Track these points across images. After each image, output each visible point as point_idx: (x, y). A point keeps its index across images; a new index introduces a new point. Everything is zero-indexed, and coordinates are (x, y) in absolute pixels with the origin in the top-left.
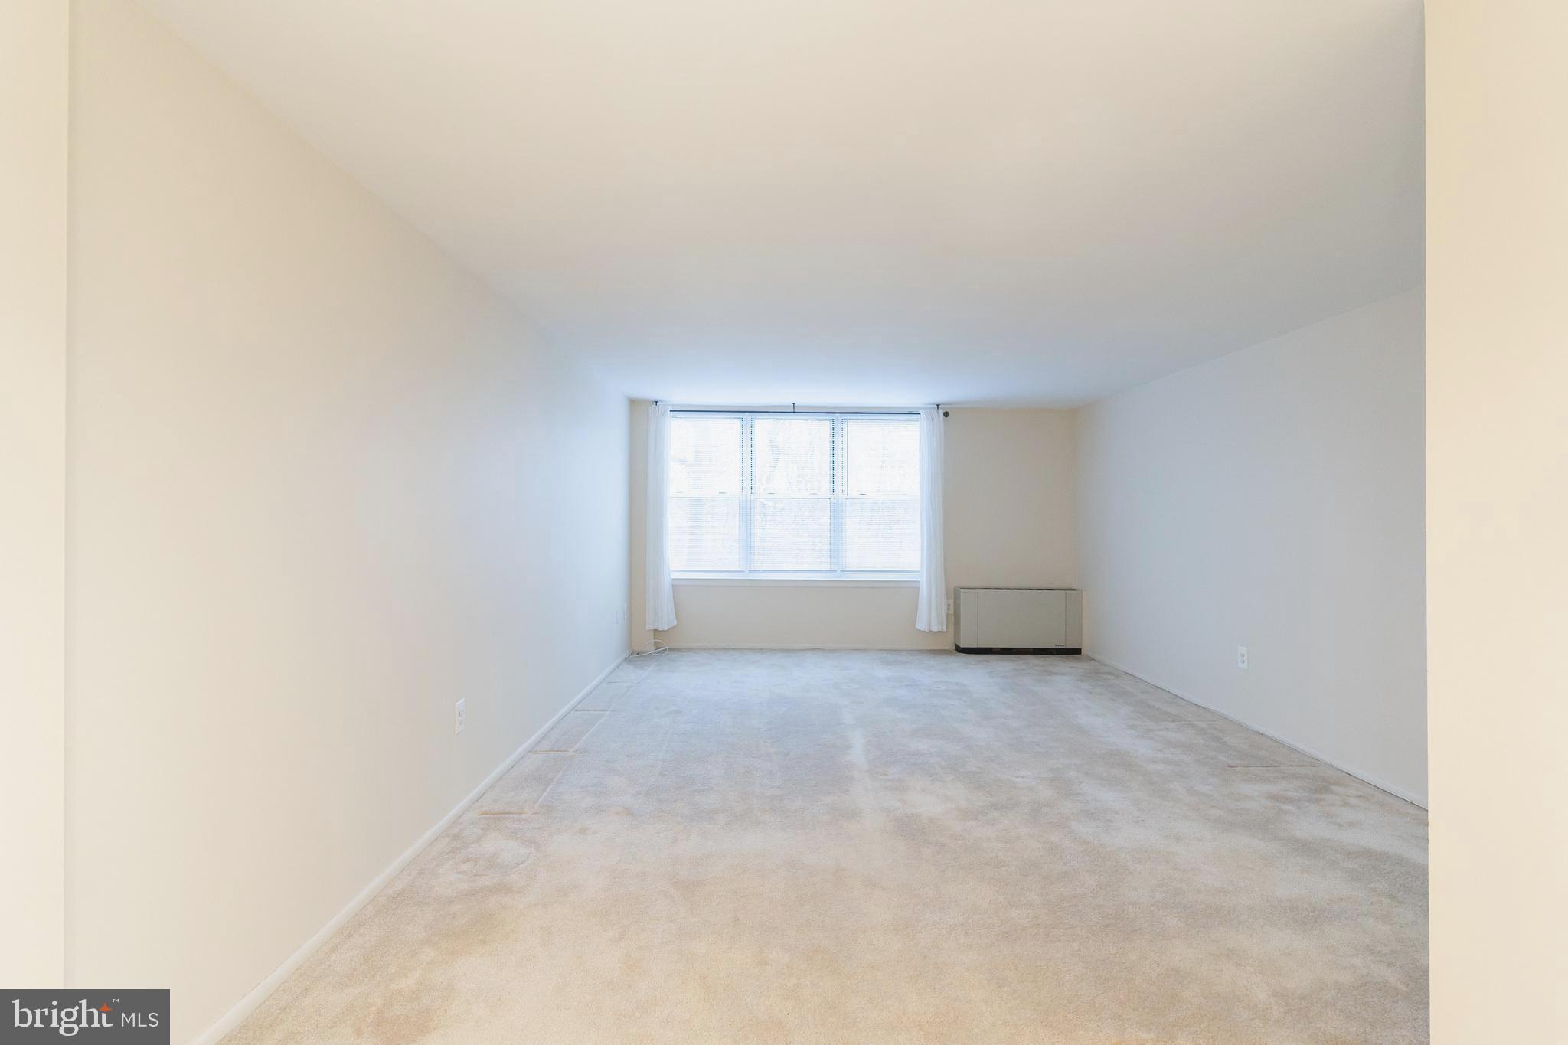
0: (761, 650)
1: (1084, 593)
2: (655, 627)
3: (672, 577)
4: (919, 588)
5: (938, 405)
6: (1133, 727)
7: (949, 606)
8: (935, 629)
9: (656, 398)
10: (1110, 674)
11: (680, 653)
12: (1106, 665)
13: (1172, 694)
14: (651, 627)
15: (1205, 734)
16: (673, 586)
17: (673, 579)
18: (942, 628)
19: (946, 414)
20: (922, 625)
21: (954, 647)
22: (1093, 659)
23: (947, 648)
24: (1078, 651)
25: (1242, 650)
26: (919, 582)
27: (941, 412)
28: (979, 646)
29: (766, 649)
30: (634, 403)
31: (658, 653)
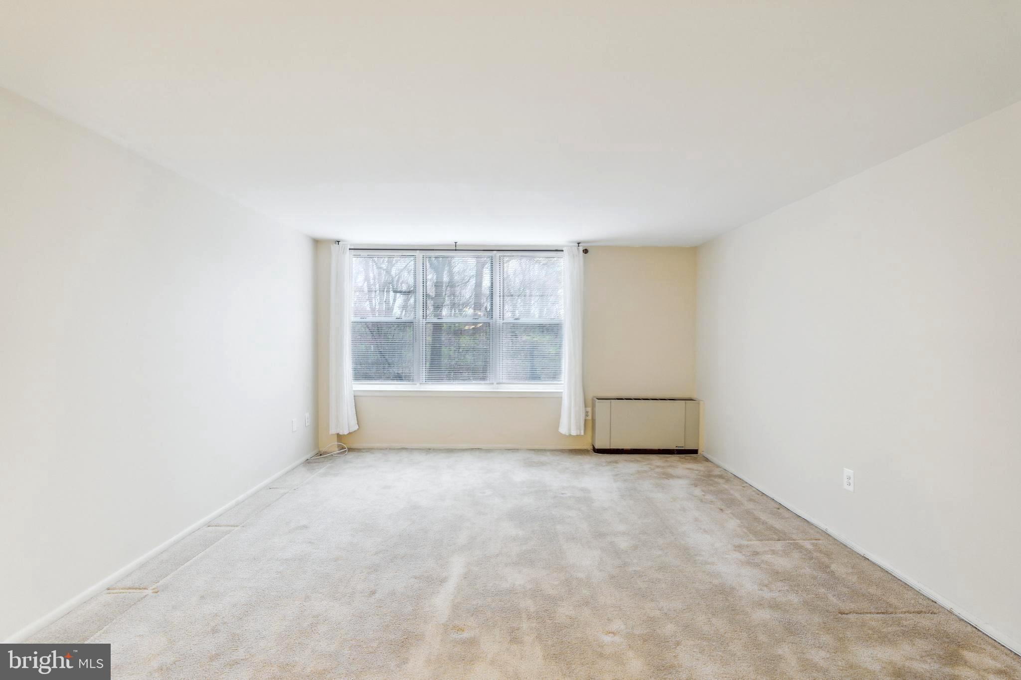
0: (428, 450)
1: (701, 403)
2: (338, 432)
3: (354, 389)
4: (561, 398)
5: (579, 243)
6: (739, 548)
7: (587, 412)
8: (574, 433)
9: (337, 237)
10: (721, 477)
11: (360, 454)
12: (718, 466)
13: (776, 502)
14: (333, 431)
15: (811, 558)
16: (354, 396)
17: (354, 391)
18: (580, 432)
19: (586, 251)
20: (563, 430)
21: (592, 447)
22: (707, 460)
23: (585, 447)
24: (695, 452)
25: (848, 472)
26: (562, 392)
27: (581, 249)
28: (611, 448)
29: (434, 450)
30: (317, 243)
31: (341, 453)
